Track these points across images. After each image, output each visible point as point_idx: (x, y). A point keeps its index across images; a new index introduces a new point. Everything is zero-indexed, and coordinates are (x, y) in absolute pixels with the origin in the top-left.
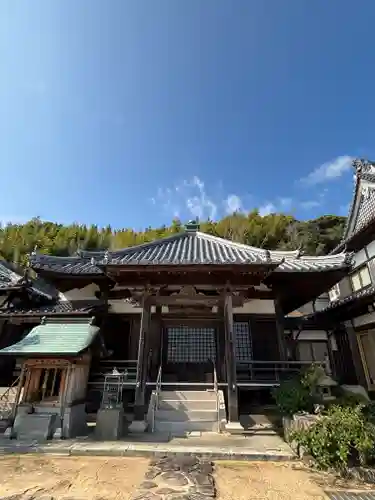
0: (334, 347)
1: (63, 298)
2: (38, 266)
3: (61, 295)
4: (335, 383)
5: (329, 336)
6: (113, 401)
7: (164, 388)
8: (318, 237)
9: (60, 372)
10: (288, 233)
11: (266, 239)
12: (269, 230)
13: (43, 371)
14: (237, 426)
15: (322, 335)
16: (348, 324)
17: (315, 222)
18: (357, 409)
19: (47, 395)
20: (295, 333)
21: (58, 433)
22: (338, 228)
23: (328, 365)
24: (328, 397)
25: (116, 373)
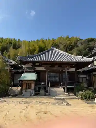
0: (88, 79)
1: (24, 66)
2: (20, 59)
3: (23, 66)
4: (87, 86)
5: (87, 76)
6: (43, 89)
7: (50, 87)
8: (87, 46)
9: (30, 84)
10: (78, 44)
11: (71, 46)
12: (72, 43)
13: (27, 83)
14: (67, 94)
15: (85, 76)
16: (91, 73)
17: (86, 40)
18: (91, 91)
19: (28, 88)
20: (79, 75)
21: (32, 95)
22: (93, 43)
23: (86, 83)
24: (85, 89)
25: (43, 84)
